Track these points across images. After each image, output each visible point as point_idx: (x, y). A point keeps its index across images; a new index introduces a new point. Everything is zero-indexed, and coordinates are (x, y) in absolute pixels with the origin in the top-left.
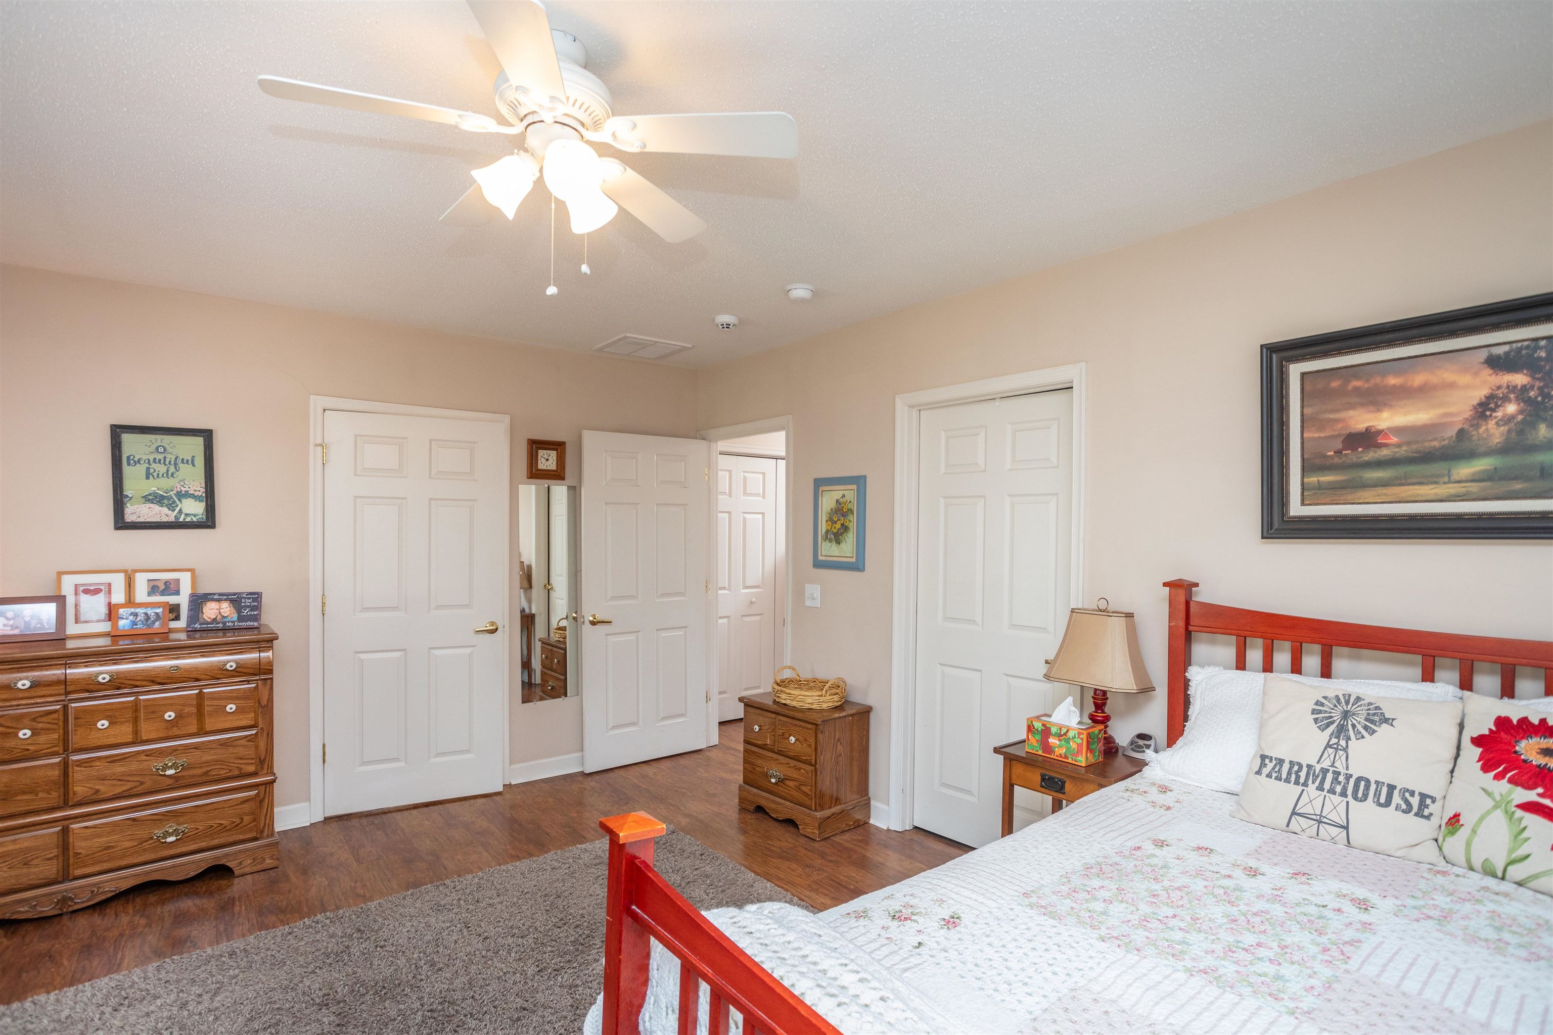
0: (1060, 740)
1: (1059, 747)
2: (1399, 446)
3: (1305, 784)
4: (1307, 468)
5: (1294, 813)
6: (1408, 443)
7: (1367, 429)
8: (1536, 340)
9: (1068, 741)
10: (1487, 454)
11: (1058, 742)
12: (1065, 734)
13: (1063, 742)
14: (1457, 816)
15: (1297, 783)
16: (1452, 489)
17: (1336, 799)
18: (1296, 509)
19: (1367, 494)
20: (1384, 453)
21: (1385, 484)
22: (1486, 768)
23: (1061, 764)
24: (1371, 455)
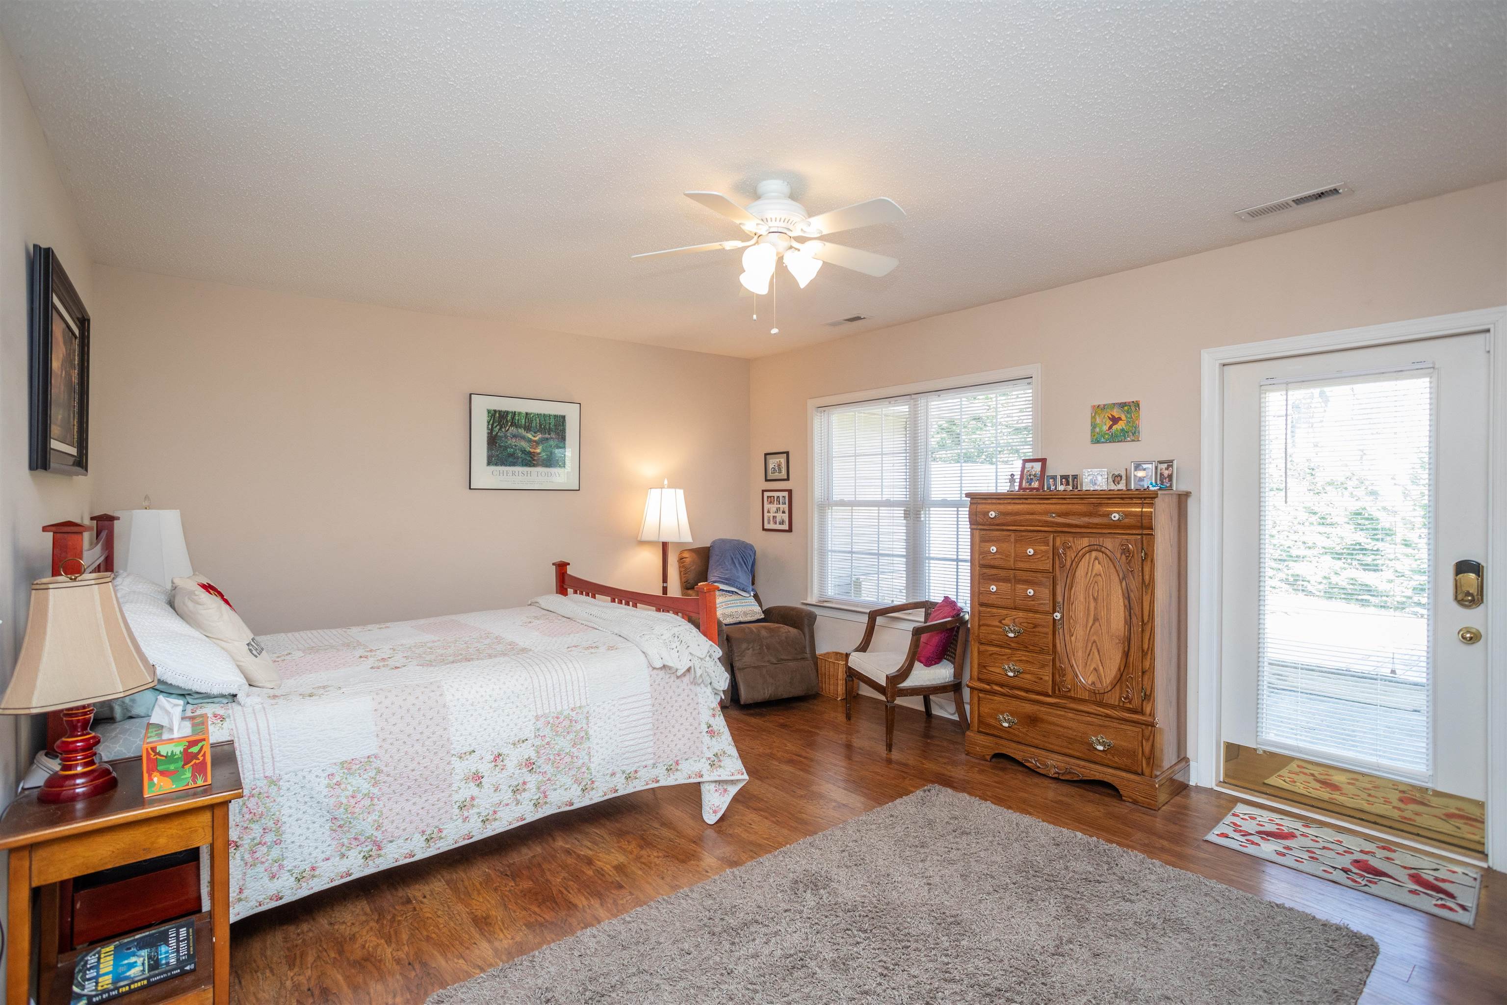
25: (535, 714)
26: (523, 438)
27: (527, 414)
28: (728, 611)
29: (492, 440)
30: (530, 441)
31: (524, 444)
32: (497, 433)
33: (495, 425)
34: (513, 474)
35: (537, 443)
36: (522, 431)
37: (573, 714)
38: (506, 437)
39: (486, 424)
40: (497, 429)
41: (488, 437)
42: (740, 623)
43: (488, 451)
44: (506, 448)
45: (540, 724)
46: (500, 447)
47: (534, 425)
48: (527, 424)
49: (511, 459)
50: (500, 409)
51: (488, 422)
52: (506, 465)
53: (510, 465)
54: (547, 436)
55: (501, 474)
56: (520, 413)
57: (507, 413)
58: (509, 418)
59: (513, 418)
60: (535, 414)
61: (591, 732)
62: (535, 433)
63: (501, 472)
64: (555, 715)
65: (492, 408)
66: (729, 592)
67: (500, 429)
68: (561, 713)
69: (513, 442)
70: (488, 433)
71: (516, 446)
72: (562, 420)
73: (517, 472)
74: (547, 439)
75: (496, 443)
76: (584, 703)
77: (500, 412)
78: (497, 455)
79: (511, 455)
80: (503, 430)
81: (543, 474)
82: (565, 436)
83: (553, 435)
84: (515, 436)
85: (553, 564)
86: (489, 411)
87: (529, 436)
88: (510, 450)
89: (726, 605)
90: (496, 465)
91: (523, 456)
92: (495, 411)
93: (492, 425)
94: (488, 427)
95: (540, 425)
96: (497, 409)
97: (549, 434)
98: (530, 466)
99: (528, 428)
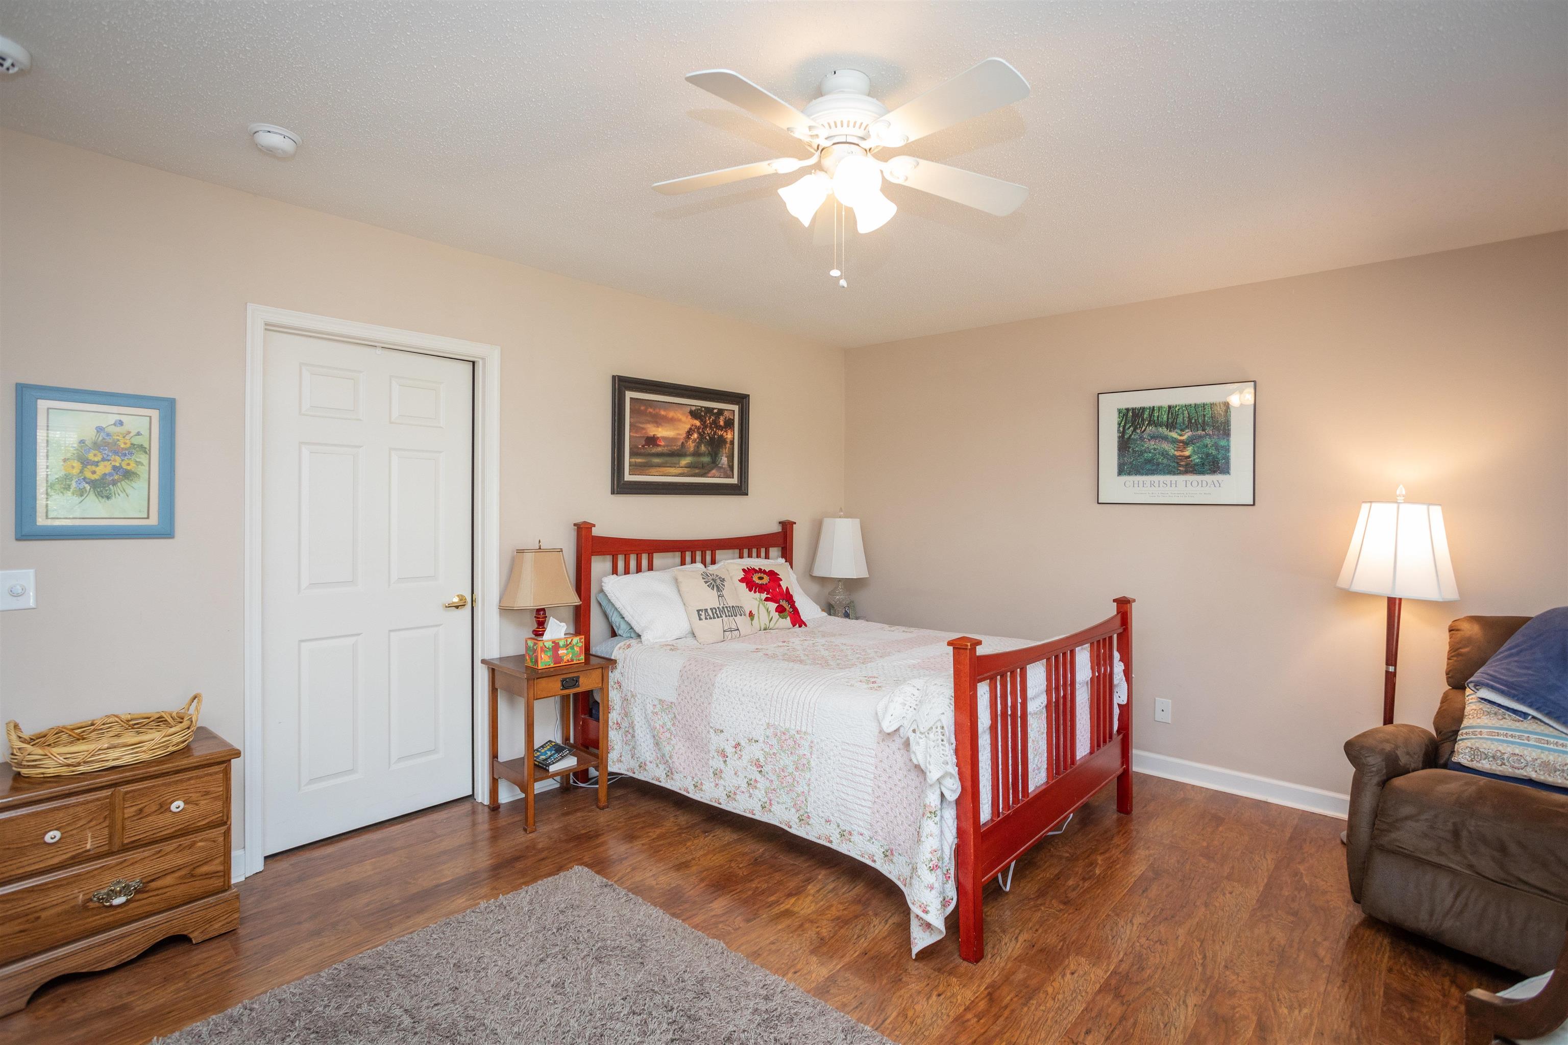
0: (567, 649)
1: (567, 654)
2: (664, 446)
3: (721, 617)
4: (632, 454)
5: (724, 631)
6: (667, 446)
7: (654, 435)
8: (702, 407)
9: (572, 648)
10: (689, 455)
11: (565, 651)
12: (570, 643)
13: (570, 650)
14: (751, 612)
15: (718, 617)
16: (679, 471)
17: (731, 618)
18: (628, 477)
19: (653, 470)
20: (659, 449)
21: (659, 465)
22: (750, 590)
23: (570, 666)
24: (655, 450)
25: (767, 721)
26: (1165, 438)
27: (1170, 407)
28: (1490, 747)
29: (1124, 444)
30: (1174, 441)
31: (1166, 446)
32: (1130, 436)
33: (1128, 426)
34: (1152, 484)
35: (1186, 444)
36: (1163, 431)
37: (798, 736)
38: (1142, 438)
39: (1116, 426)
40: (1129, 431)
41: (1119, 442)
42: (1530, 782)
43: (1119, 459)
44: (1141, 453)
45: (770, 732)
46: (1134, 451)
47: (1180, 420)
48: (1170, 421)
49: (1148, 467)
50: (1134, 406)
51: (1119, 424)
52: (1142, 474)
53: (1147, 474)
54: (1200, 432)
55: (1136, 485)
56: (1160, 408)
57: (1143, 409)
58: (1146, 416)
59: (1151, 415)
60: (1182, 407)
61: (813, 764)
62: (1182, 430)
63: (1136, 482)
64: (783, 730)
65: (1124, 406)
66: (1515, 711)
67: (1134, 430)
68: (788, 730)
69: (1152, 444)
70: (1119, 437)
71: (1155, 449)
72: (1224, 408)
73: (1157, 482)
74: (1201, 437)
75: (1130, 448)
76: (810, 731)
77: (1133, 409)
78: (1131, 463)
79: (1149, 461)
80: (1138, 431)
81: (1195, 484)
82: (1229, 430)
83: (1209, 430)
84: (1153, 437)
85: (1114, 601)
86: (1120, 411)
87: (1174, 435)
88: (1148, 456)
89: (1490, 734)
90: (1129, 474)
91: (1165, 461)
92: (1128, 410)
93: (1124, 427)
94: (1119, 430)
95: (1190, 419)
96: (1130, 406)
97: (1204, 430)
98: (1174, 474)
99: (1171, 426)
